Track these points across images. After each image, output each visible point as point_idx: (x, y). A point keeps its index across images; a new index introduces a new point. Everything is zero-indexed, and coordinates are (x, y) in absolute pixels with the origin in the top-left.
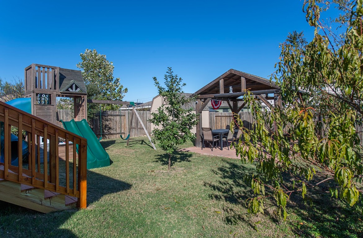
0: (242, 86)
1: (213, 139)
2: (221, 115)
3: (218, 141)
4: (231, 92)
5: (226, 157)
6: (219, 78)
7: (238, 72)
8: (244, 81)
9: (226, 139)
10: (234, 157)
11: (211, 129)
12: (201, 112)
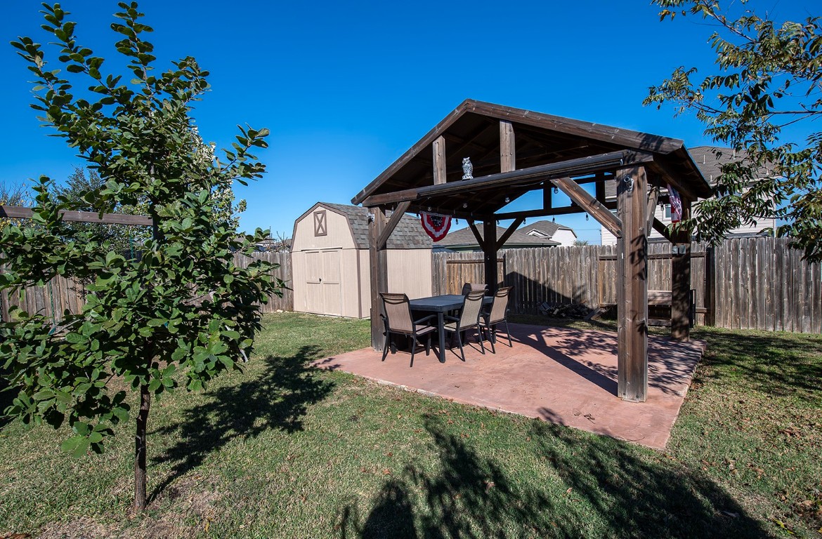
0: (502, 153)
1: (414, 328)
2: (460, 259)
3: (432, 332)
4: (468, 176)
5: (444, 397)
6: (432, 136)
7: (488, 107)
8: (510, 135)
9: (458, 325)
10: (473, 397)
11: (406, 299)
12: (384, 247)
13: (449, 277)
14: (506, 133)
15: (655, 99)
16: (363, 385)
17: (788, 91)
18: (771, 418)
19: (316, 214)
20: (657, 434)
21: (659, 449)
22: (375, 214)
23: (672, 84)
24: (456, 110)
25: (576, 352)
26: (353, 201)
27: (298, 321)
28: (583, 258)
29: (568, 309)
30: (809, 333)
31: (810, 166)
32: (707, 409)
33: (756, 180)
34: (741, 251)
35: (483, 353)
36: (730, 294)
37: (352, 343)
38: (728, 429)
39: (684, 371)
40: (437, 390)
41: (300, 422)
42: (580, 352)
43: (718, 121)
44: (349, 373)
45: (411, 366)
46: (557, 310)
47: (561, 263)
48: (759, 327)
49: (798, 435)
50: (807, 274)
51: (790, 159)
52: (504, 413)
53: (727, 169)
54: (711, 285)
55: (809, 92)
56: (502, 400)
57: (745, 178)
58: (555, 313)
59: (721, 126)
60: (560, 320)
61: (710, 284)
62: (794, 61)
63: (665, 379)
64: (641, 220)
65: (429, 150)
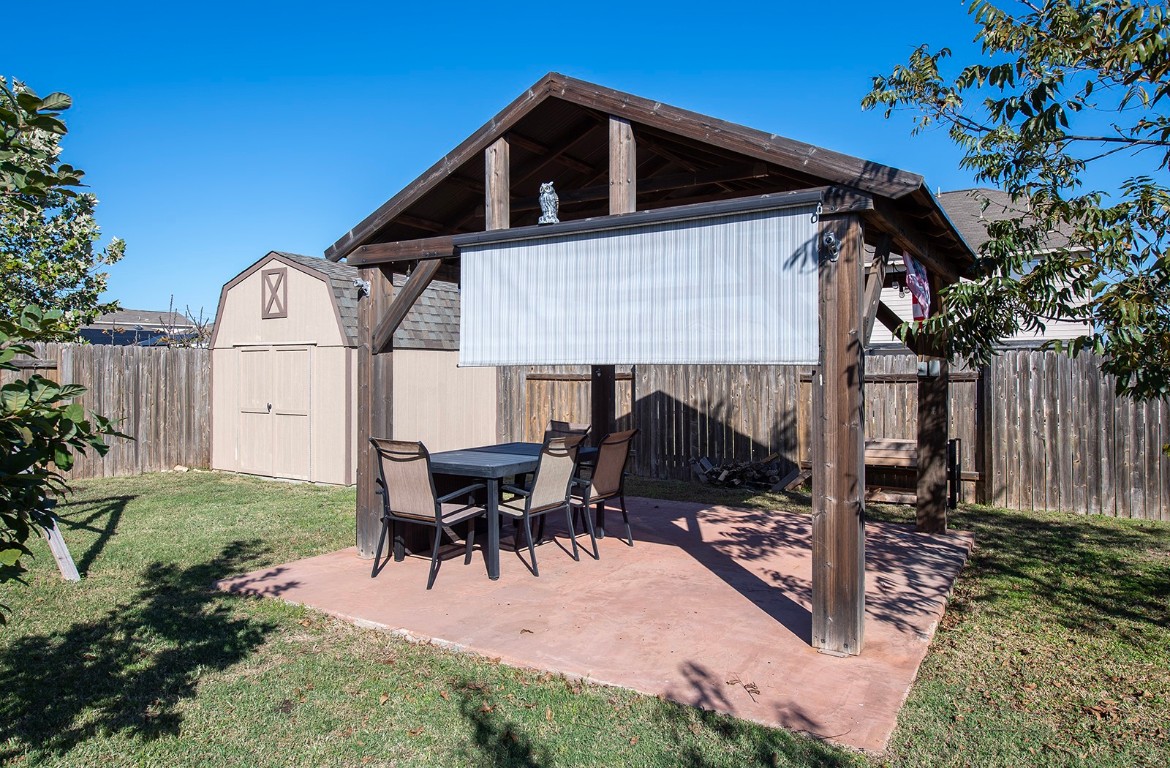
0: (612, 177)
1: (438, 510)
2: (551, 372)
5: (484, 653)
6: (484, 136)
7: (587, 91)
8: (628, 146)
9: (528, 504)
10: (539, 653)
11: (423, 452)
12: (388, 347)
13: (531, 406)
14: (621, 142)
15: (882, 98)
16: (321, 630)
17: (1090, 100)
18: (1072, 683)
19: (266, 274)
20: (873, 721)
21: (875, 754)
22: (373, 280)
23: (908, 74)
24: (531, 92)
25: (756, 551)
26: (328, 253)
27: (217, 489)
28: (772, 377)
29: (744, 471)
30: (1142, 518)
31: (1128, 233)
32: (965, 666)
33: (1045, 251)
34: (1033, 373)
35: (576, 558)
36: (1017, 449)
37: (319, 538)
38: (997, 707)
39: (937, 589)
40: (471, 640)
41: (178, 714)
42: (764, 552)
43: (983, 145)
44: (297, 604)
45: (430, 587)
46: (725, 472)
47: (733, 385)
48: (1063, 507)
49: (1115, 716)
50: (1137, 416)
51: (1096, 220)
52: (595, 686)
53: (997, 230)
54: (986, 432)
55: (1124, 103)
56: (597, 658)
57: (1027, 247)
58: (721, 478)
59: (987, 153)
60: (731, 491)
61: (983, 430)
62: (1099, 50)
63: (903, 606)
64: (852, 316)
65: (478, 162)
